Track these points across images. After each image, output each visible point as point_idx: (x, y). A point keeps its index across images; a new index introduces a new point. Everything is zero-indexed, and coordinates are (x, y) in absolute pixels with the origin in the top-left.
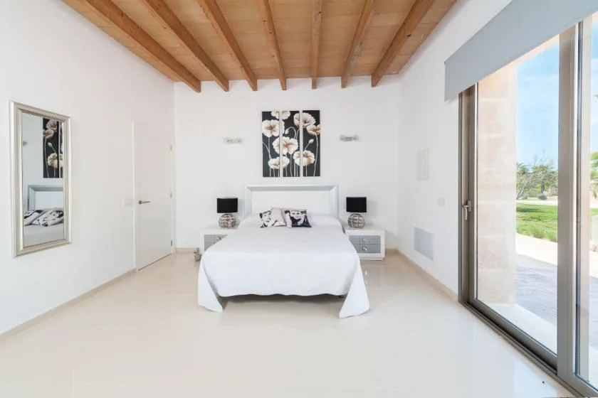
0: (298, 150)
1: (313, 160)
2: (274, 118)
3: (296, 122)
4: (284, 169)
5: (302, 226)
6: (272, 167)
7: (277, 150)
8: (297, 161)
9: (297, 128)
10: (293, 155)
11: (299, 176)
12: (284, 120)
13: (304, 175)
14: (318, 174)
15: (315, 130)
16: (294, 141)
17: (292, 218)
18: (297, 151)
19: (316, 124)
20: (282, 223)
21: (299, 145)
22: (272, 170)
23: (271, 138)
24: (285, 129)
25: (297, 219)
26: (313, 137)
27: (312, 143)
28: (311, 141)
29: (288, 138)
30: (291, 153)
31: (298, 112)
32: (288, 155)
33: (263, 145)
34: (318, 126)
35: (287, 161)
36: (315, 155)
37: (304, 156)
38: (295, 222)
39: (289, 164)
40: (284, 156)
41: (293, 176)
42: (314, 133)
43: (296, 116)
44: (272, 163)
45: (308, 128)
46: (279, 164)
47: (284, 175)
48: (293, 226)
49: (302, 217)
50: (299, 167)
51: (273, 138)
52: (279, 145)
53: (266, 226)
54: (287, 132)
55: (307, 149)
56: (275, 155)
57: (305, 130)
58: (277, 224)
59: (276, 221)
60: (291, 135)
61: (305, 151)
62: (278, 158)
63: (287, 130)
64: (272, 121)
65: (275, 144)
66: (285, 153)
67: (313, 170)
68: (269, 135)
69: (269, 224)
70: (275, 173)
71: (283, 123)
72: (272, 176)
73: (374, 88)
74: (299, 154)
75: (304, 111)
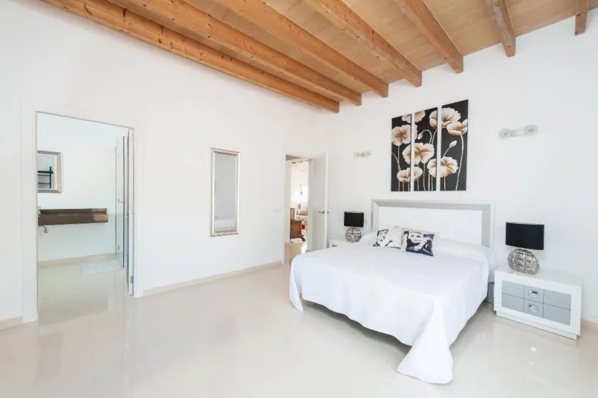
0: (435, 157)
1: (455, 167)
2: (406, 123)
3: (432, 122)
4: (415, 182)
5: (420, 252)
6: (401, 179)
7: (407, 160)
8: (432, 172)
9: (434, 129)
10: (427, 164)
11: (435, 189)
12: (416, 124)
13: (442, 189)
14: (463, 187)
15: (459, 129)
16: (429, 146)
17: (409, 241)
18: (432, 158)
19: (461, 121)
20: (397, 245)
21: (436, 151)
22: (401, 183)
23: (401, 146)
24: (418, 134)
25: (414, 242)
26: (457, 138)
27: (455, 146)
28: (454, 143)
29: (421, 144)
30: (424, 162)
31: (436, 109)
32: (421, 165)
33: (392, 155)
34: (465, 122)
35: (420, 172)
36: (458, 162)
37: (442, 164)
38: (410, 246)
39: (422, 175)
40: (416, 166)
41: (427, 190)
42: (459, 133)
43: (433, 114)
44: (401, 175)
45: (448, 128)
46: (410, 175)
47: (416, 189)
48: (407, 250)
49: (423, 241)
50: (435, 179)
51: (404, 146)
52: (410, 154)
53: (378, 245)
54: (420, 137)
55: (446, 156)
56: (405, 166)
57: (444, 131)
58: (391, 244)
59: (391, 241)
60: (425, 140)
61: (444, 158)
62: (408, 169)
63: (420, 134)
64: (403, 126)
65: (405, 153)
66: (417, 163)
67: (455, 182)
68: (398, 144)
69: (382, 244)
70: (405, 187)
71: (416, 126)
72: (401, 190)
73: (580, 36)
74: (436, 163)
75: (443, 107)
